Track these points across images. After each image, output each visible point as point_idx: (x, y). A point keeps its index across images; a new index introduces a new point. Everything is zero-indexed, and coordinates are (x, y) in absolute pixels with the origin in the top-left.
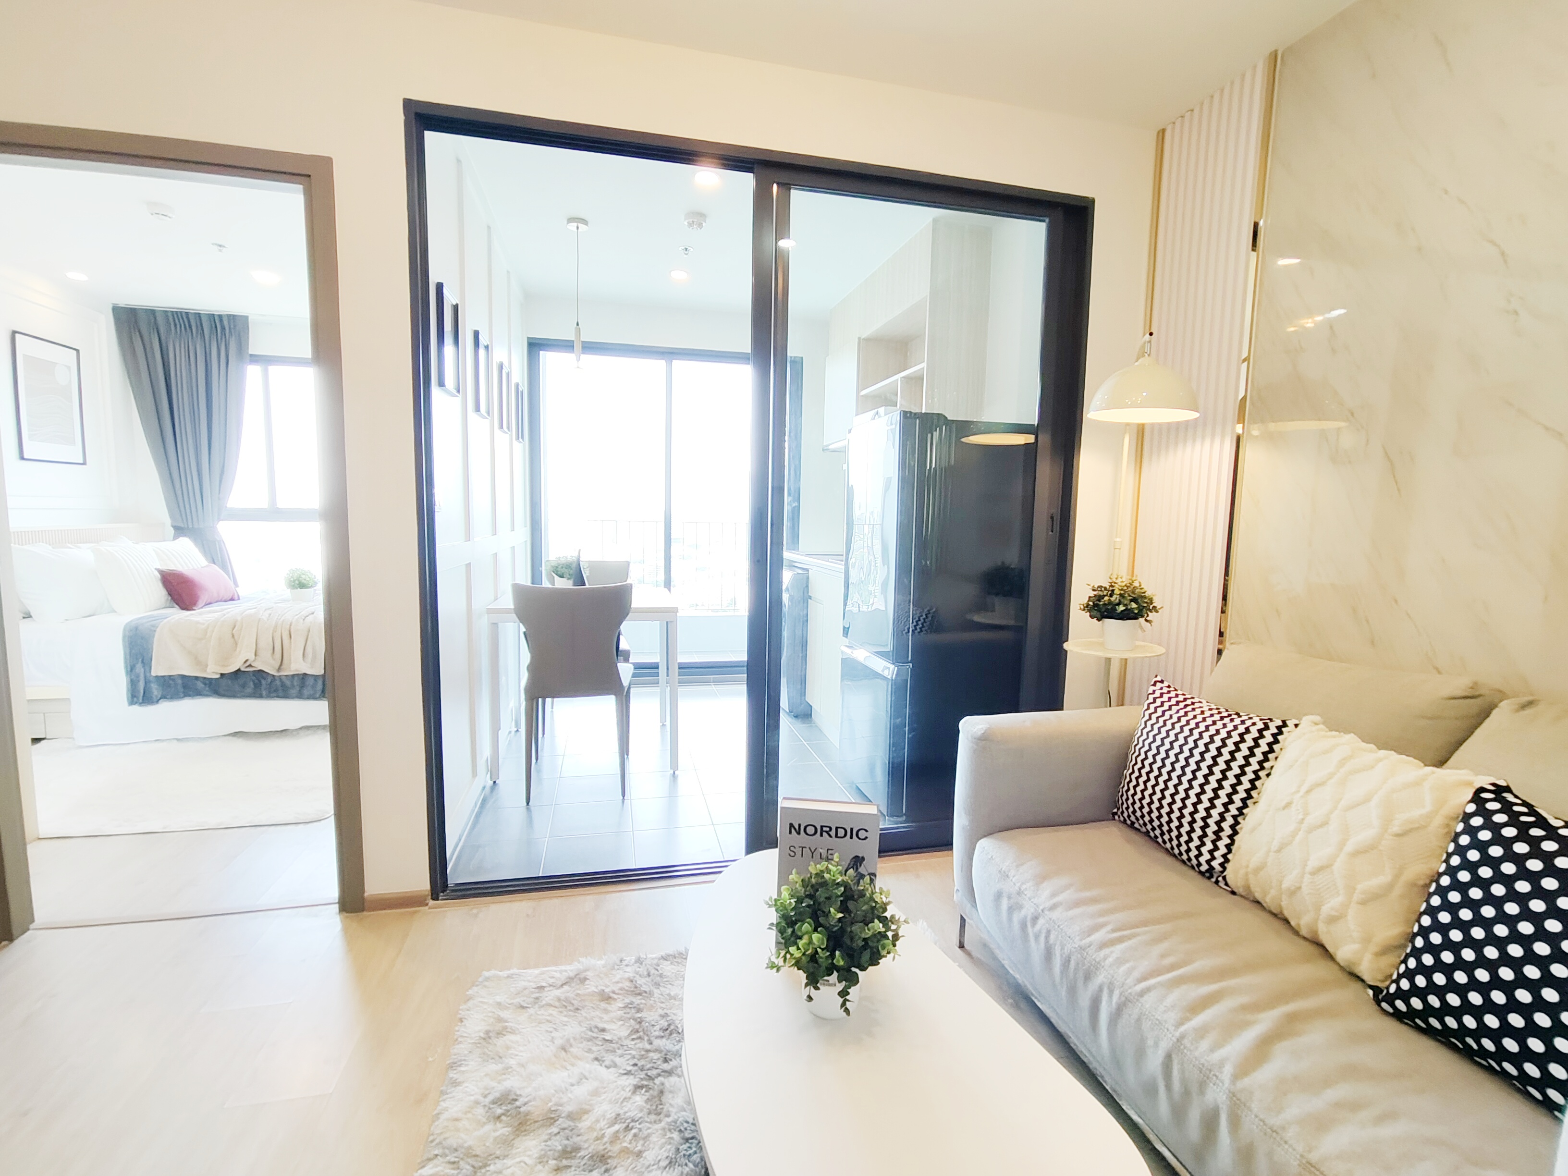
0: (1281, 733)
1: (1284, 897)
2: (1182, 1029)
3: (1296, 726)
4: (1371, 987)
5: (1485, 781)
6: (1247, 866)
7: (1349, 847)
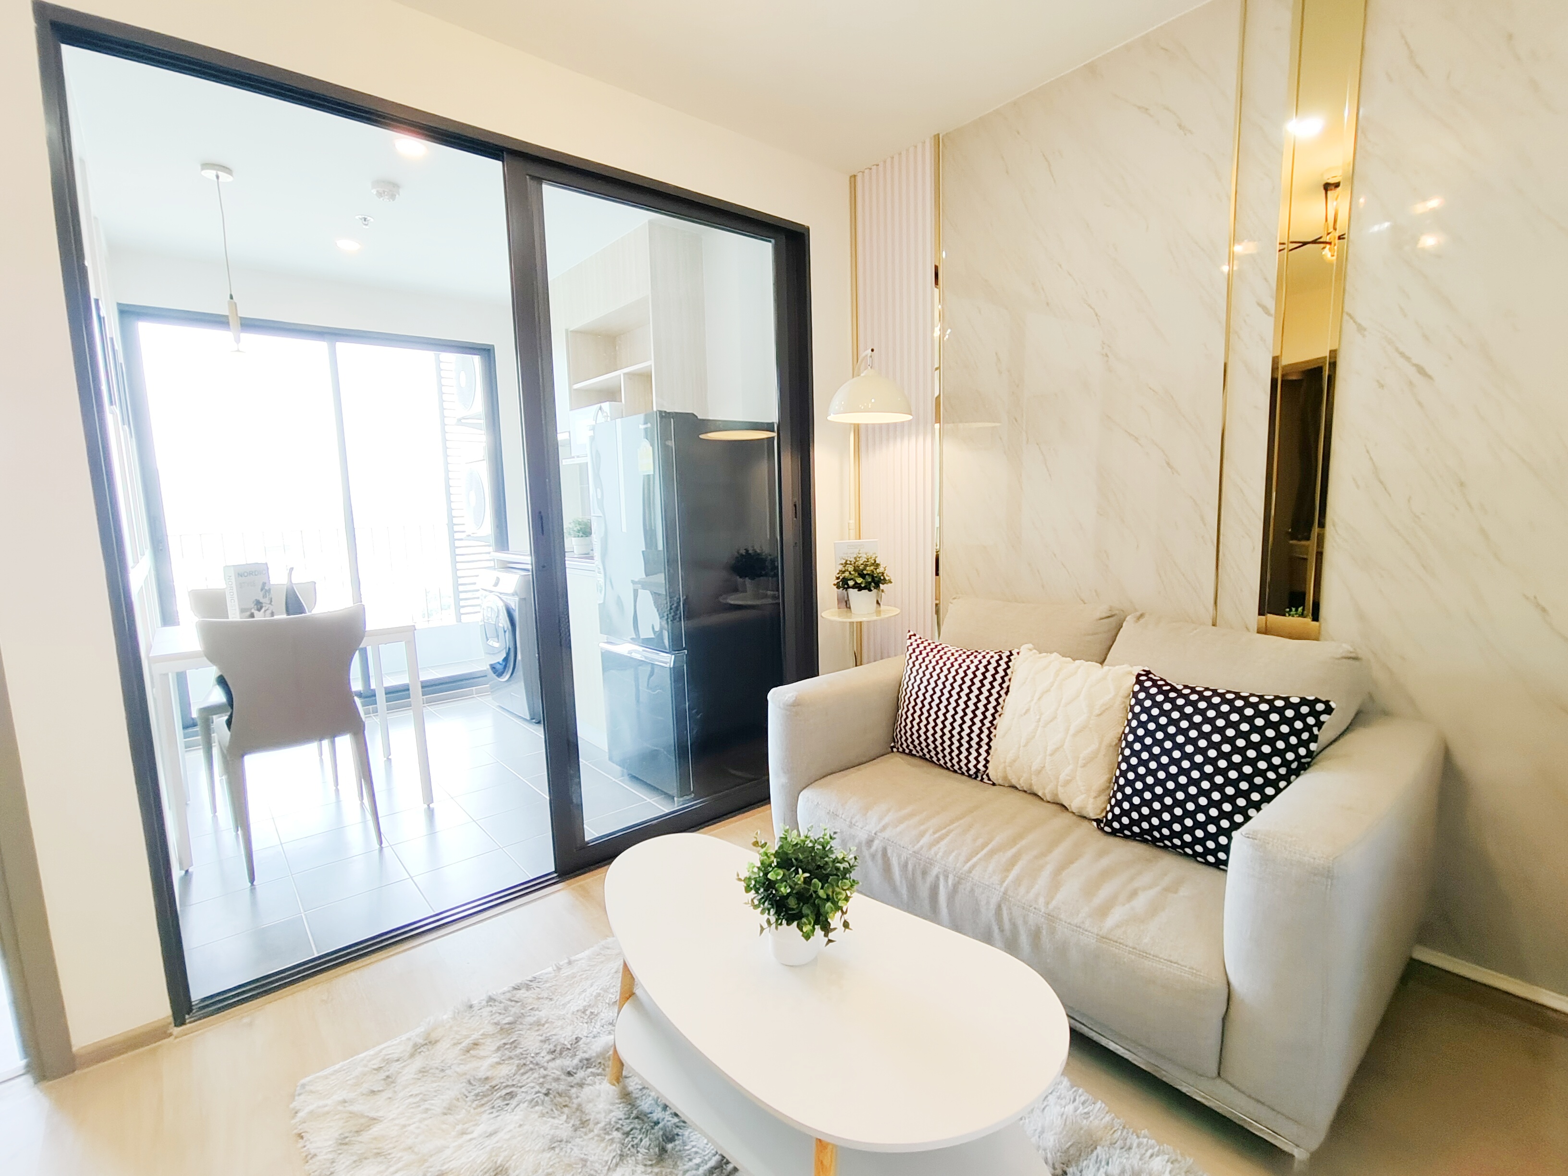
0: (1010, 660)
1: (1033, 777)
2: (1005, 885)
3: (1018, 653)
4: (1095, 820)
5: (1138, 669)
6: (1005, 762)
7: (1072, 731)
